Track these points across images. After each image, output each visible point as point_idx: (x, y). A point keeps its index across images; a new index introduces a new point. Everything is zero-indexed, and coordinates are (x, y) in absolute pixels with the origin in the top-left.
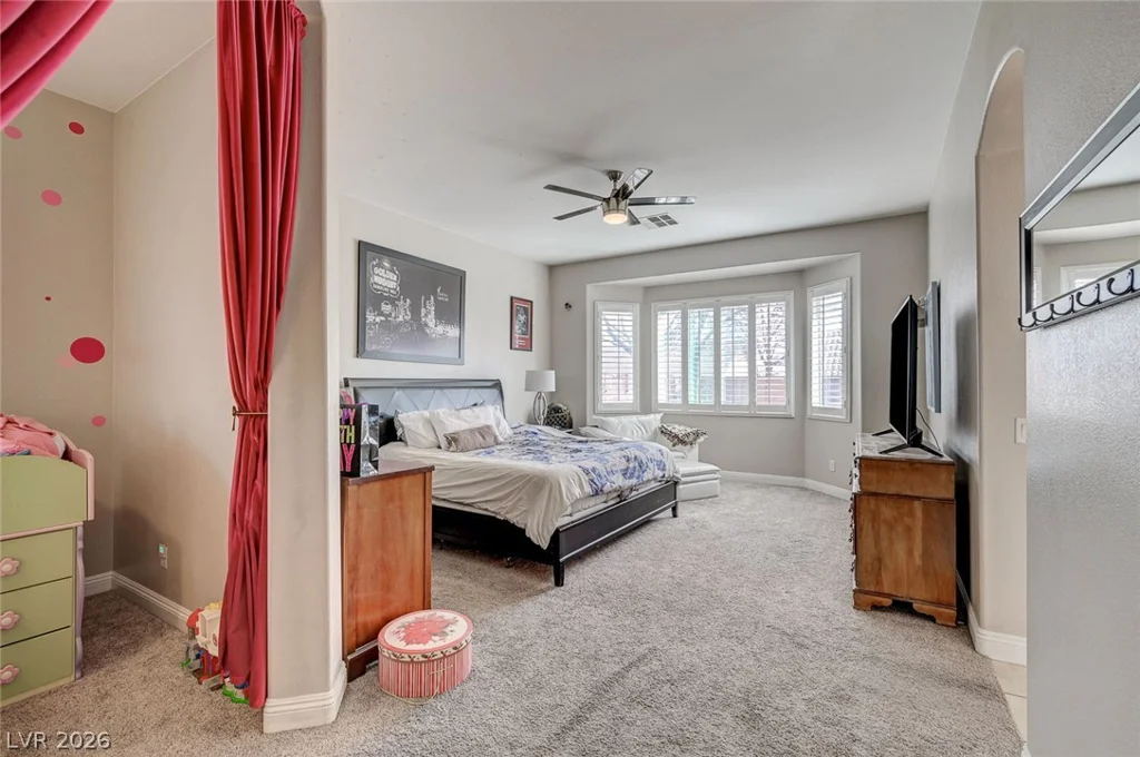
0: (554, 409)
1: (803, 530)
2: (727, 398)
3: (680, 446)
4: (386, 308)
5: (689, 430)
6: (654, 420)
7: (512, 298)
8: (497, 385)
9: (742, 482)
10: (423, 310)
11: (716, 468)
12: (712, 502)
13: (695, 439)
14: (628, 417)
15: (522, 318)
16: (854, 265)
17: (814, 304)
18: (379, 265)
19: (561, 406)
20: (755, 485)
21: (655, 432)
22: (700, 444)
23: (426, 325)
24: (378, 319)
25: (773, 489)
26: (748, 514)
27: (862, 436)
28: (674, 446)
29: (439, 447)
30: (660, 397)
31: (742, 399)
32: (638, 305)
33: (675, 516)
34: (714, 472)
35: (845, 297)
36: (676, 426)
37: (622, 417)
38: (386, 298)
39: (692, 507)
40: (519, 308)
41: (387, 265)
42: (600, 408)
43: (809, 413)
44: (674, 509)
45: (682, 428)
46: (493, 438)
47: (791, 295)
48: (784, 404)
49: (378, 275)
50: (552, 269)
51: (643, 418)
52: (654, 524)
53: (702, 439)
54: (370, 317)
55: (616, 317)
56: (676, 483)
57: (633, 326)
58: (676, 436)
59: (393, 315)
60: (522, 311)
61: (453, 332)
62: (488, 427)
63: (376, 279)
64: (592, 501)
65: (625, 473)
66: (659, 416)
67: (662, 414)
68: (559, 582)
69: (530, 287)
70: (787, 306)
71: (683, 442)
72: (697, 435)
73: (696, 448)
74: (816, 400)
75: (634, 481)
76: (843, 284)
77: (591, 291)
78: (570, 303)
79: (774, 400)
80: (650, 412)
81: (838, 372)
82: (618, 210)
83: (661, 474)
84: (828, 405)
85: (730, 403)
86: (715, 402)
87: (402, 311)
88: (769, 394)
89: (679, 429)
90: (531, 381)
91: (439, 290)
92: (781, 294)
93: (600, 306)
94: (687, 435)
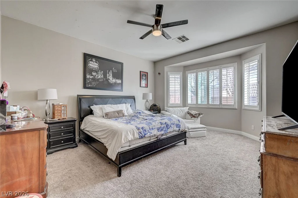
0: (154, 105)
1: (238, 155)
2: (212, 102)
3: (193, 118)
4: (94, 74)
5: (197, 113)
6: (186, 109)
7: (140, 72)
8: (133, 98)
9: (217, 131)
10: (108, 75)
11: (205, 126)
12: (202, 139)
13: (199, 116)
14: (176, 108)
15: (144, 78)
16: (263, 49)
17: (245, 66)
18: (91, 61)
19: (157, 104)
20: (221, 133)
21: (186, 113)
22: (201, 118)
23: (109, 79)
24: (91, 77)
25: (228, 134)
26: (215, 145)
27: (267, 118)
28: (191, 118)
29: (103, 117)
30: (188, 102)
31: (217, 102)
32: (182, 73)
33: (185, 144)
34: (204, 128)
35: (259, 61)
36: (193, 111)
37: (175, 108)
38: (94, 71)
39: (194, 140)
40: (143, 75)
41: (94, 60)
42: (169, 105)
43: (243, 108)
44: (185, 142)
45: (195, 112)
46: (122, 115)
47: (236, 64)
48: (233, 104)
49: (91, 63)
50: (155, 63)
51: (182, 108)
52: (175, 147)
53: (201, 116)
54: (88, 76)
55: (174, 77)
56: (185, 132)
57: (180, 79)
58: (192, 115)
59: (97, 76)
60: (144, 76)
61: (119, 81)
62: (121, 111)
63: (90, 65)
64: (141, 140)
65: (158, 129)
66: (187, 108)
67: (189, 107)
68: (119, 175)
69: (147, 68)
70: (234, 68)
71: (194, 117)
72: (199, 114)
73: (199, 119)
74: (246, 102)
75: (162, 132)
76: (258, 57)
77: (166, 68)
78: (160, 73)
79: (229, 102)
80: (185, 106)
81: (256, 95)
82: (157, 29)
83: (178, 129)
84: (251, 104)
85: (213, 103)
86: (207, 103)
87: (100, 75)
88: (227, 100)
89: (193, 112)
90: (145, 96)
91: (113, 69)
92: (232, 64)
93: (169, 73)
94: (196, 114)
